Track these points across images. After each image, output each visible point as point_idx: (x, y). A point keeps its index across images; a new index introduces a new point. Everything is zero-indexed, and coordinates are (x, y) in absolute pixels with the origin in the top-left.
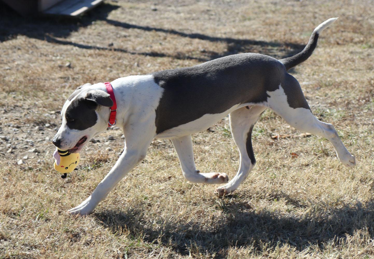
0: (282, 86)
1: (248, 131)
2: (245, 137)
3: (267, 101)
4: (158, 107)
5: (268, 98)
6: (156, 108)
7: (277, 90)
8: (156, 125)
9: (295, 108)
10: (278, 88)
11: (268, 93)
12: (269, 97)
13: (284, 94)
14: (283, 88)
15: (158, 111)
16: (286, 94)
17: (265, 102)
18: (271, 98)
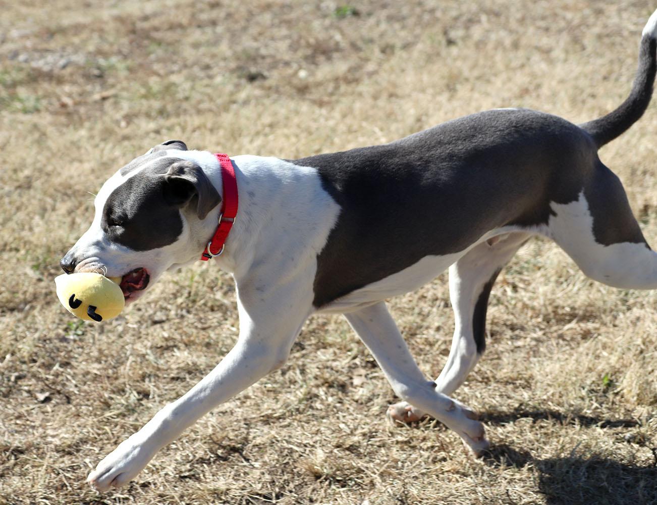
0: (585, 194)
1: (486, 279)
2: (477, 290)
3: (547, 223)
4: (323, 249)
5: (551, 217)
6: (319, 251)
7: (574, 203)
8: (315, 290)
9: (607, 244)
10: (576, 199)
11: (554, 206)
12: (555, 214)
13: (588, 213)
14: (589, 198)
15: (322, 259)
16: (592, 214)
17: (544, 227)
18: (558, 219)
